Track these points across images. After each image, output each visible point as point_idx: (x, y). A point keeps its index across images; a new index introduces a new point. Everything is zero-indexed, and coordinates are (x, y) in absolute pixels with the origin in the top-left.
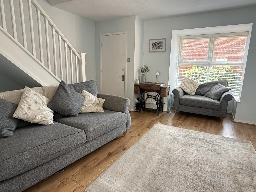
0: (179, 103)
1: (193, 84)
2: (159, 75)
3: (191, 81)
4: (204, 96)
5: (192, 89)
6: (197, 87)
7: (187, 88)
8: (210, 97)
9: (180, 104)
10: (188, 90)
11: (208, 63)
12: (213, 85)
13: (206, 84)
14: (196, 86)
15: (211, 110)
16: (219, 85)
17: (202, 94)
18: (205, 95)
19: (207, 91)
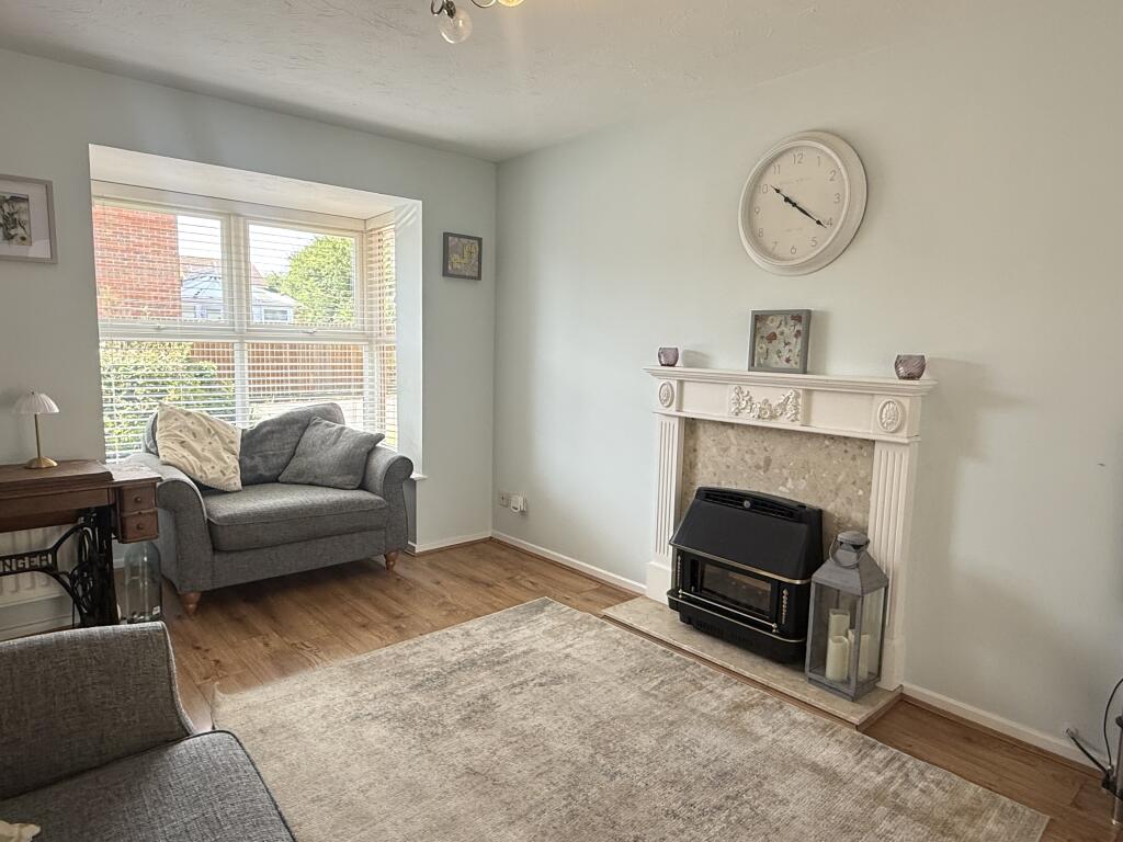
0: (209, 547)
1: (216, 437)
2: (57, 410)
3: (202, 425)
4: (277, 481)
5: (225, 462)
6: (237, 447)
7: (199, 463)
8: (316, 481)
9: (216, 550)
10: (207, 467)
11: (234, 330)
12: (296, 427)
13: (268, 428)
14: (232, 442)
15: (356, 535)
16: (328, 426)
17: (267, 474)
18: (280, 478)
19: (283, 459)
